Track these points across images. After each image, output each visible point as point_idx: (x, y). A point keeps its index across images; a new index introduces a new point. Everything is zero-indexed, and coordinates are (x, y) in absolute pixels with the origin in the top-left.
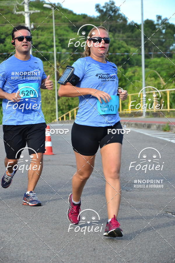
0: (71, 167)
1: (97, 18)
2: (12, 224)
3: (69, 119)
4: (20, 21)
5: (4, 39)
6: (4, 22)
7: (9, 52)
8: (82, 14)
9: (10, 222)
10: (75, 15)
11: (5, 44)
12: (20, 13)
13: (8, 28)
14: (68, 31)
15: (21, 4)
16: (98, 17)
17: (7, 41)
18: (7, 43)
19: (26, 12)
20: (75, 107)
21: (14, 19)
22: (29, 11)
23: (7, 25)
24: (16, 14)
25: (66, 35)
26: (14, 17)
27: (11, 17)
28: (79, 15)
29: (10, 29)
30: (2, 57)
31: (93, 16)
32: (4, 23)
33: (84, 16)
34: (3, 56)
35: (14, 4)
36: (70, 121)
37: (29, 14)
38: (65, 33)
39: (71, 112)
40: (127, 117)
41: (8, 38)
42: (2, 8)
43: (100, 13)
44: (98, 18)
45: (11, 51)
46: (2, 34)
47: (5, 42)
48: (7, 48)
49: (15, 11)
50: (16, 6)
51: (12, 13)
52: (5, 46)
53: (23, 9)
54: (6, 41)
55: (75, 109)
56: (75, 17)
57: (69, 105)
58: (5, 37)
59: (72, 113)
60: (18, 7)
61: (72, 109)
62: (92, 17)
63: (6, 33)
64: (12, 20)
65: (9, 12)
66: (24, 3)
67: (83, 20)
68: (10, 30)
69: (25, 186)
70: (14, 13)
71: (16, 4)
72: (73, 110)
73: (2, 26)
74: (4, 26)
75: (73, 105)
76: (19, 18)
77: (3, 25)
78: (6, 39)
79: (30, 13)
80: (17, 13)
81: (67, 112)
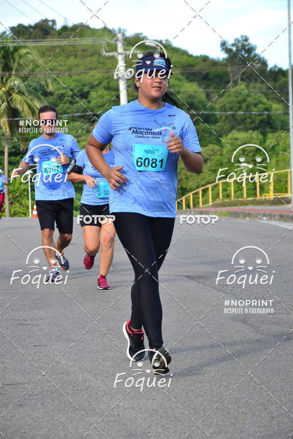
0: (186, 278)
1: (223, 61)
2: (100, 361)
3: (182, 208)
4: (111, 66)
5: (88, 93)
6: (88, 68)
7: (95, 110)
8: (201, 56)
9: (97, 358)
10: (191, 56)
11: (88, 99)
12: (111, 54)
13: (94, 76)
14: (180, 80)
15: (112, 42)
16: (224, 59)
17: (92, 95)
18: (92, 97)
19: (119, 54)
20: (191, 190)
21: (103, 63)
22: (125, 52)
23: (92, 73)
24: (105, 56)
25: (178, 86)
26: (102, 61)
27: (98, 61)
28: (197, 57)
29: (96, 77)
30: (85, 119)
31: (218, 58)
32: (87, 70)
33: (205, 59)
34: (85, 117)
35: (102, 42)
36: (184, 211)
37: (124, 56)
38: (177, 83)
39: (185, 198)
40: (267, 206)
41: (93, 91)
42: (85, 48)
43: (227, 53)
44: (225, 61)
45: (98, 109)
46: (85, 85)
47: (90, 97)
48: (91, 105)
49: (104, 52)
50: (106, 45)
51: (100, 55)
52: (89, 102)
53: (115, 49)
54: (90, 95)
55: (191, 194)
56: (190, 59)
57: (182, 188)
58: (89, 89)
59: (187, 200)
60: (108, 46)
61: (186, 194)
62: (216, 60)
63: (90, 83)
64: (100, 65)
65: (95, 54)
66: (117, 40)
67: (203, 63)
68: (96, 80)
69: (119, 306)
70: (103, 55)
71: (105, 42)
72: (188, 195)
73: (85, 73)
74: (87, 73)
75: (188, 188)
76: (109, 61)
77: (86, 71)
78: (90, 93)
79: (126, 55)
80: (107, 54)
81: (180, 198)
